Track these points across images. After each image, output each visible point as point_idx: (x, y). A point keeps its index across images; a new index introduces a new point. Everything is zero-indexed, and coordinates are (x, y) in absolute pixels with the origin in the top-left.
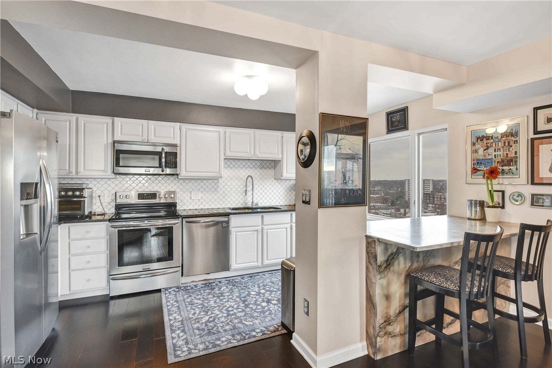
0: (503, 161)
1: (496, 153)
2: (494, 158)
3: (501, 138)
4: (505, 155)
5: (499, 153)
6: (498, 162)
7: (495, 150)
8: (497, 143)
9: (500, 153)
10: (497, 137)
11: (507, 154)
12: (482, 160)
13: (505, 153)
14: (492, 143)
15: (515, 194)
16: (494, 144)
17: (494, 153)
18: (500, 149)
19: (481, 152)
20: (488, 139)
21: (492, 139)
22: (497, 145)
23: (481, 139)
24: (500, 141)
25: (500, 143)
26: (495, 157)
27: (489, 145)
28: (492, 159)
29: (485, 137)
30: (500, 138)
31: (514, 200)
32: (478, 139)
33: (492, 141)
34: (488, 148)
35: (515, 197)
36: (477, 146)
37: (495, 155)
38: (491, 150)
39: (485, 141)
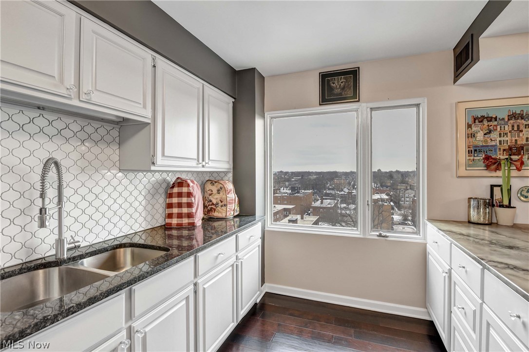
0: (510, 148)
1: (502, 139)
2: (498, 145)
3: (509, 120)
4: (514, 141)
5: (505, 138)
6: (504, 150)
7: (500, 135)
8: (503, 126)
9: (507, 139)
10: (503, 119)
11: (516, 140)
12: (483, 146)
13: (514, 139)
14: (496, 126)
15: (524, 189)
16: (499, 127)
17: (498, 139)
18: (506, 134)
19: (480, 136)
20: (491, 121)
21: (496, 120)
22: (503, 129)
23: (480, 119)
24: (506, 123)
25: (506, 127)
26: (500, 144)
27: (491, 128)
28: (496, 145)
29: (486, 118)
30: (506, 120)
31: (522, 195)
32: (475, 120)
33: (496, 123)
34: (490, 132)
35: (524, 193)
36: (474, 129)
37: (500, 141)
38: (494, 135)
39: (485, 122)
